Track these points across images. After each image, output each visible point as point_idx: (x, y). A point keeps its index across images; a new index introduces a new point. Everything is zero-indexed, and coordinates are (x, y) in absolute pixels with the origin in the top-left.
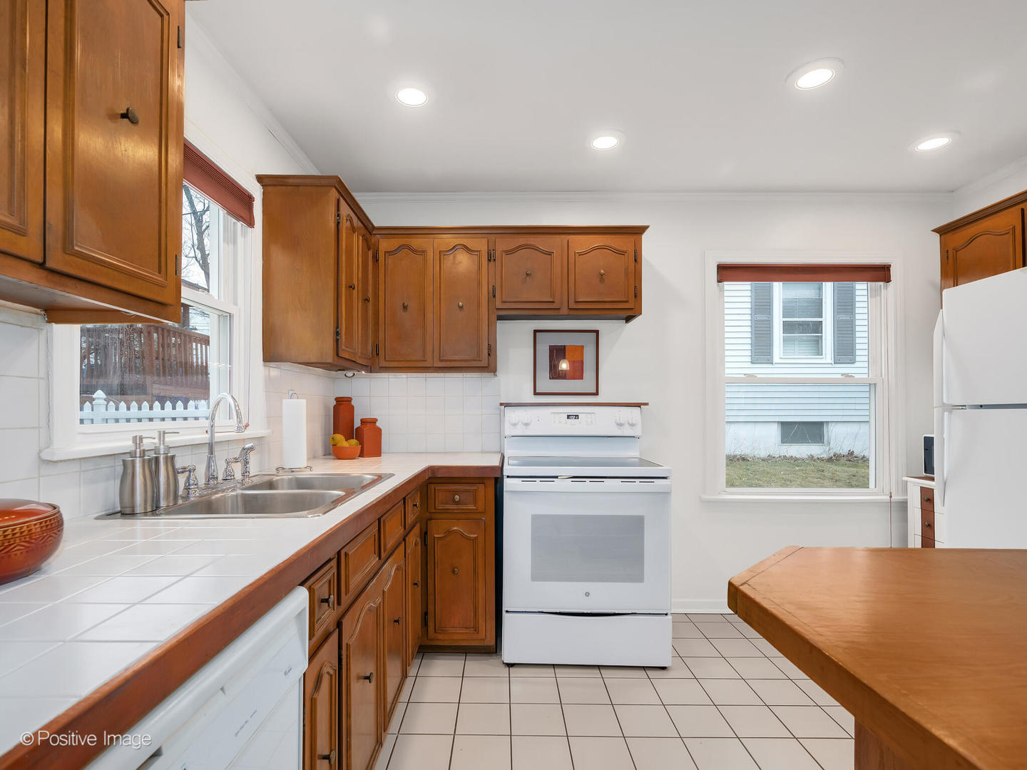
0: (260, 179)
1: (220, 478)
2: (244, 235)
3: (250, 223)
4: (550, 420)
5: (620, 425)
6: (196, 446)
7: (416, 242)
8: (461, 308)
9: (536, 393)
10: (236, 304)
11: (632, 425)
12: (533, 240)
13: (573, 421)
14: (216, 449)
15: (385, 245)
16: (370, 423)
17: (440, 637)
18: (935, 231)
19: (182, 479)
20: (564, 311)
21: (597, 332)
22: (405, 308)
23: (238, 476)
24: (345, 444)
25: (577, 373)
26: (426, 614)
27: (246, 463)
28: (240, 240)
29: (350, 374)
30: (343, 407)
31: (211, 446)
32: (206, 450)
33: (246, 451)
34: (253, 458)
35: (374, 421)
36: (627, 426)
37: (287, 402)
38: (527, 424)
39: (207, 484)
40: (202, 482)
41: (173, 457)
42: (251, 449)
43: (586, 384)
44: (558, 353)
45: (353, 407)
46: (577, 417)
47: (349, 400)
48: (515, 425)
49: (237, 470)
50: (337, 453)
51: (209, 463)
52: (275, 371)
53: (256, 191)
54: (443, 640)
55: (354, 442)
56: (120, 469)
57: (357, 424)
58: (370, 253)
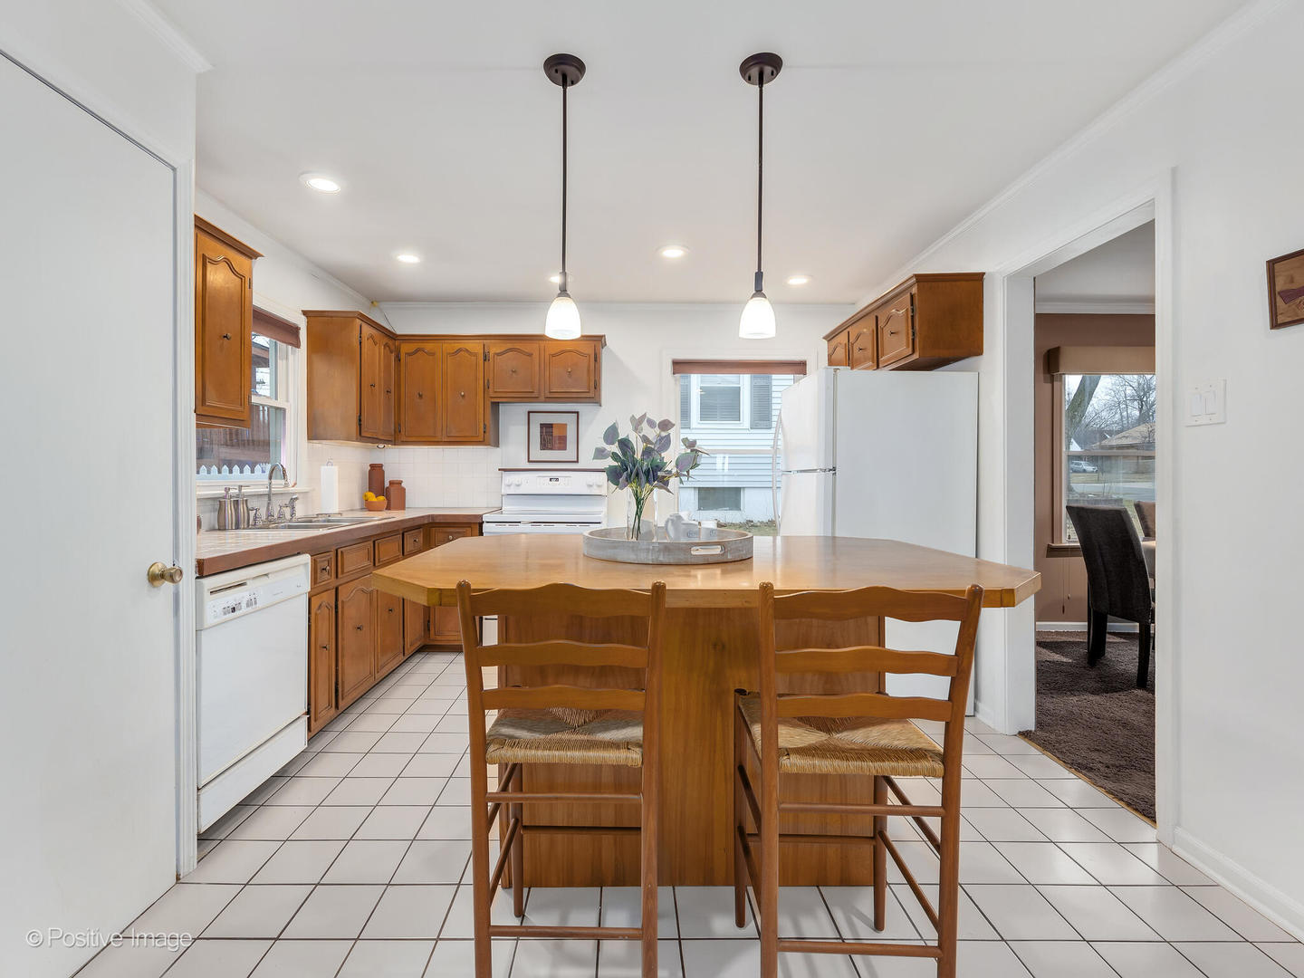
0: (305, 313)
1: (276, 517)
2: (293, 353)
3: (298, 345)
4: (536, 483)
5: (590, 486)
6: (260, 495)
7: (429, 346)
8: (463, 396)
9: (529, 461)
10: (287, 401)
11: (599, 486)
12: (517, 345)
13: (554, 482)
14: (273, 498)
15: (406, 348)
16: (397, 484)
17: (438, 638)
18: (824, 338)
19: (252, 514)
20: (542, 398)
21: (578, 413)
22: (420, 396)
23: (288, 517)
24: (374, 499)
25: (562, 445)
26: (429, 621)
27: (293, 508)
28: (291, 357)
29: (381, 446)
30: (376, 472)
31: (269, 495)
32: (266, 499)
33: (293, 500)
34: (298, 505)
35: (400, 483)
36: (595, 487)
37: (324, 468)
38: (518, 485)
39: (267, 519)
40: (264, 517)
41: (246, 501)
42: (297, 499)
43: (569, 454)
44: (547, 428)
45: (383, 472)
46: (557, 480)
47: (381, 466)
48: (509, 486)
49: (287, 511)
50: (368, 506)
51: (268, 506)
52: (317, 445)
53: (302, 323)
54: (441, 640)
55: (382, 498)
56: (217, 507)
57: (387, 484)
58: (393, 356)
